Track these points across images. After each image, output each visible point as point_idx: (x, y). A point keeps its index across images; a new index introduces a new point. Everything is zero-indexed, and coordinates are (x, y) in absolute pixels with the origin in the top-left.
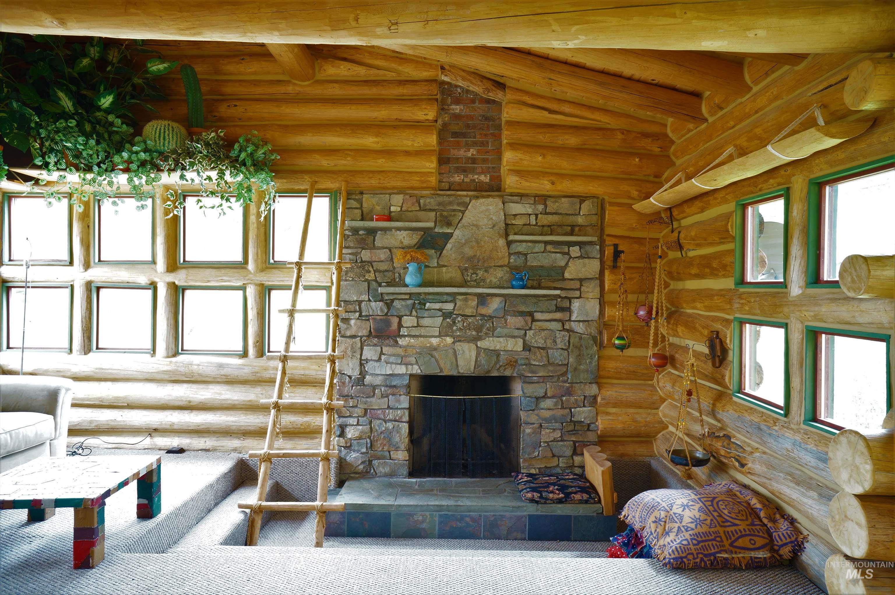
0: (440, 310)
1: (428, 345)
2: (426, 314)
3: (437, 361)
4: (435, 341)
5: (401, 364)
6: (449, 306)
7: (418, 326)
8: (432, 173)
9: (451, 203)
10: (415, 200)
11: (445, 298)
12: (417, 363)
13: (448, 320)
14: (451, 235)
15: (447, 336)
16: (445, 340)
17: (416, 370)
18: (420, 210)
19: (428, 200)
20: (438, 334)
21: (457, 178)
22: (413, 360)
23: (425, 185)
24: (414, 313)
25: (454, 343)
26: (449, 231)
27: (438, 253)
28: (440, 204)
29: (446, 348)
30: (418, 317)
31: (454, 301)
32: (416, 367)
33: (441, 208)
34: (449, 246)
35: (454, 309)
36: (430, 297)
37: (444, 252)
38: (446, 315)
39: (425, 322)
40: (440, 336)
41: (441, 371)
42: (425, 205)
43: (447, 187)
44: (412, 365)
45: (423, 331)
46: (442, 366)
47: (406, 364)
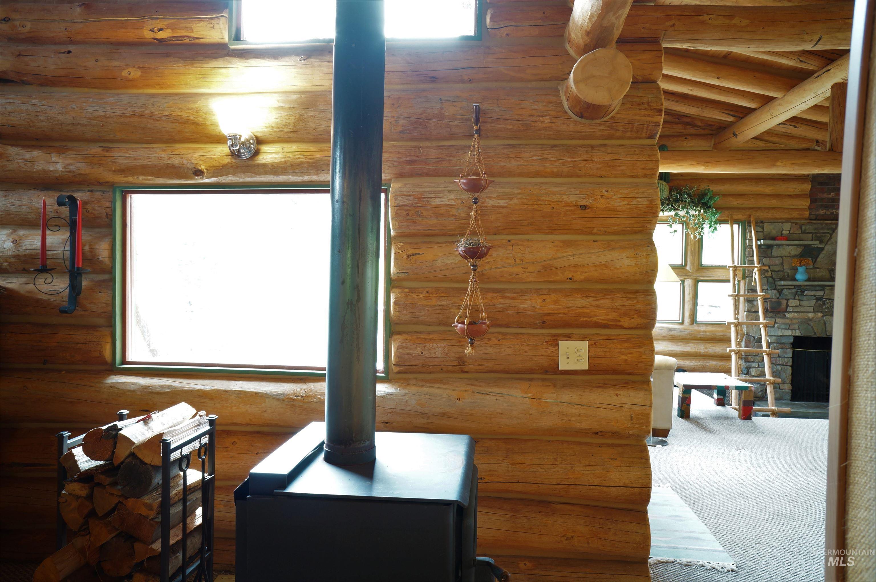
0: (814, 296)
1: (806, 318)
2: (805, 298)
3: (812, 327)
4: (811, 315)
5: (788, 329)
6: (820, 294)
7: (800, 305)
8: (806, 209)
9: (823, 228)
10: (799, 227)
11: (818, 288)
12: (799, 329)
13: (819, 302)
14: (823, 249)
15: (818, 312)
16: (817, 315)
17: (798, 333)
18: (802, 233)
19: (808, 227)
20: (812, 311)
21: (822, 212)
22: (796, 327)
23: (801, 217)
24: (797, 297)
25: (823, 316)
26: (821, 246)
27: (814, 260)
28: (815, 229)
29: (818, 320)
30: (799, 300)
31: (823, 290)
32: (798, 331)
33: (816, 231)
34: (821, 256)
35: (823, 295)
36: (808, 287)
37: (819, 259)
38: (818, 299)
39: (804, 303)
40: (814, 312)
41: (815, 333)
42: (805, 230)
43: (814, 218)
44: (795, 330)
45: (802, 309)
46: (816, 331)
47: (792, 330)
